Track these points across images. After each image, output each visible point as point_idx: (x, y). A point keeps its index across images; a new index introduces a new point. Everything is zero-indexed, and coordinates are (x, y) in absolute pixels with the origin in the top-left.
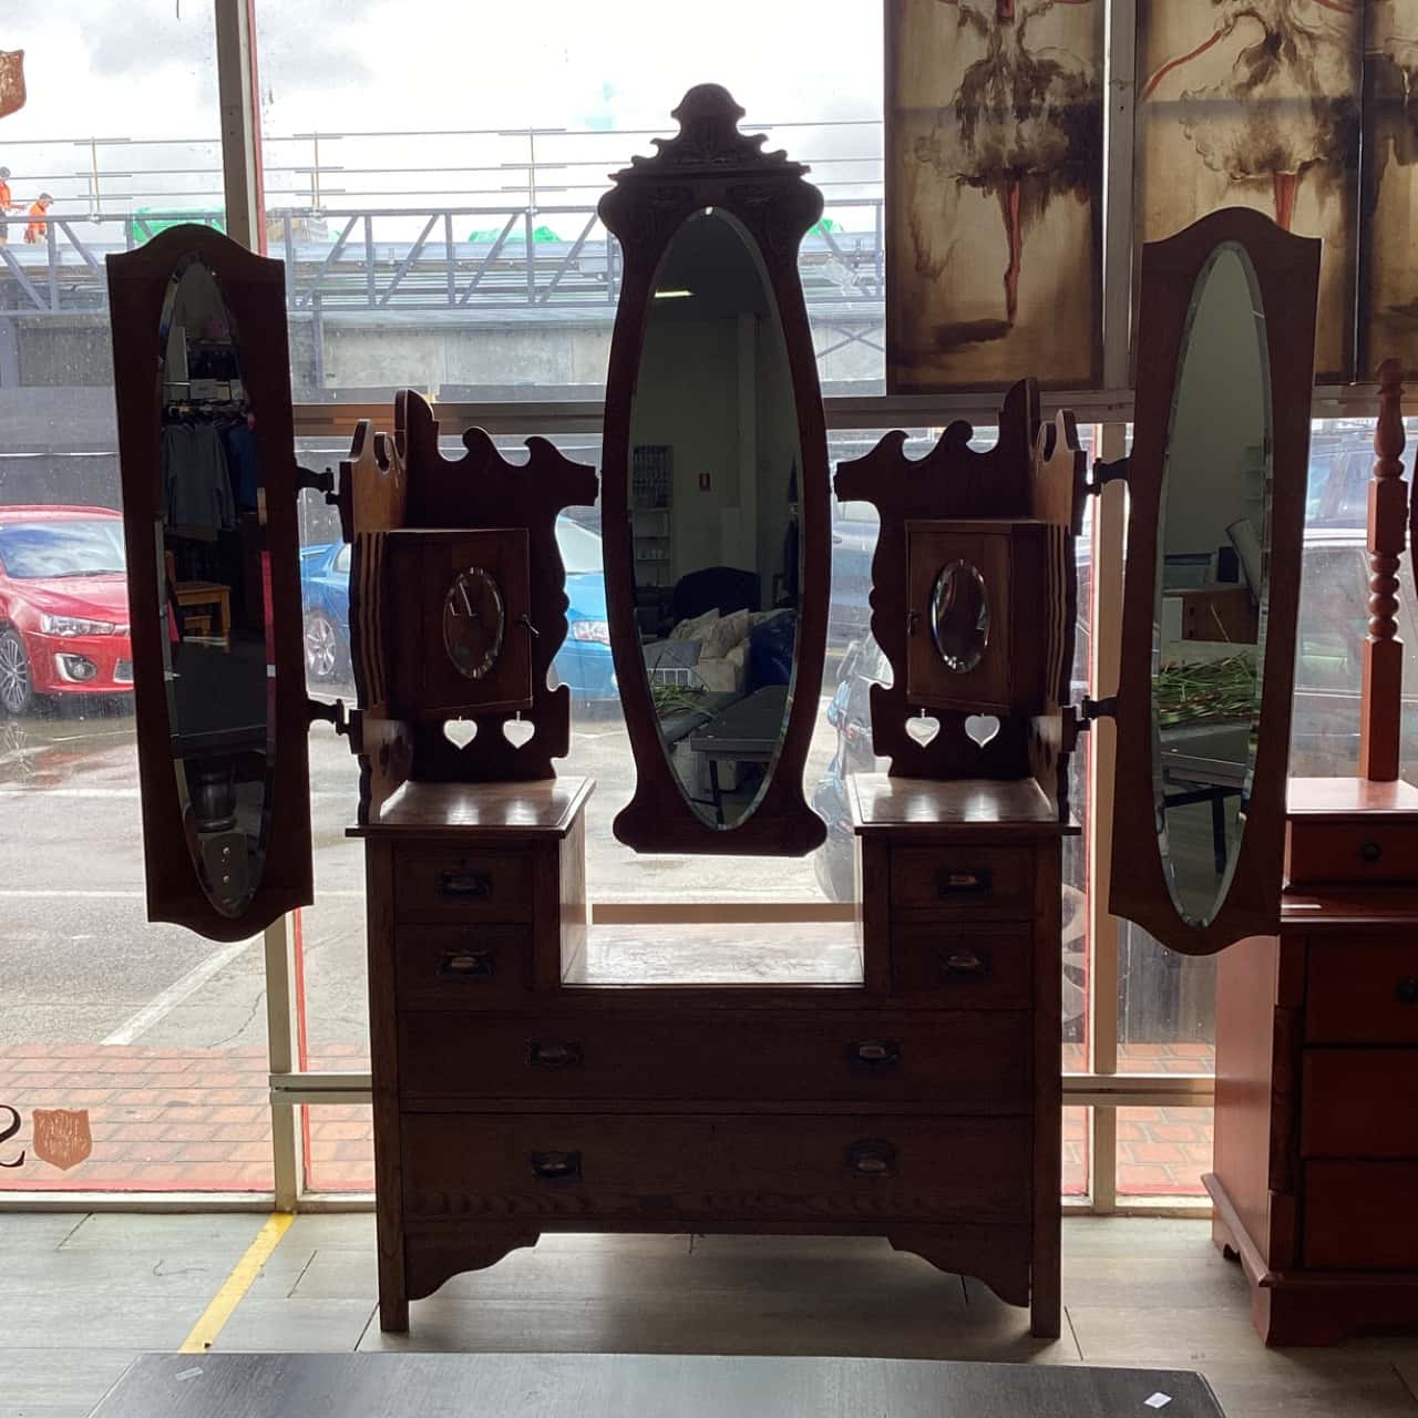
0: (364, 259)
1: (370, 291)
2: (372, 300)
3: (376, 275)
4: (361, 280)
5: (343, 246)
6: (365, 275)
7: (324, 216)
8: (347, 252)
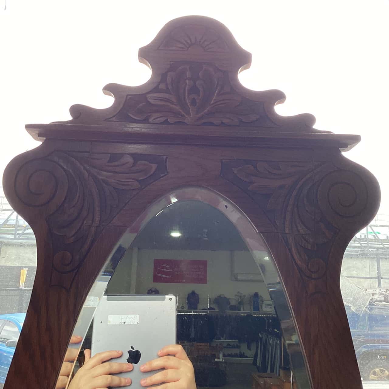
0: (15, 224)
1: (15, 234)
2: (15, 236)
3: (18, 229)
4: (12, 230)
5: (8, 220)
6: (14, 229)
7: (3, 211)
8: (9, 222)
